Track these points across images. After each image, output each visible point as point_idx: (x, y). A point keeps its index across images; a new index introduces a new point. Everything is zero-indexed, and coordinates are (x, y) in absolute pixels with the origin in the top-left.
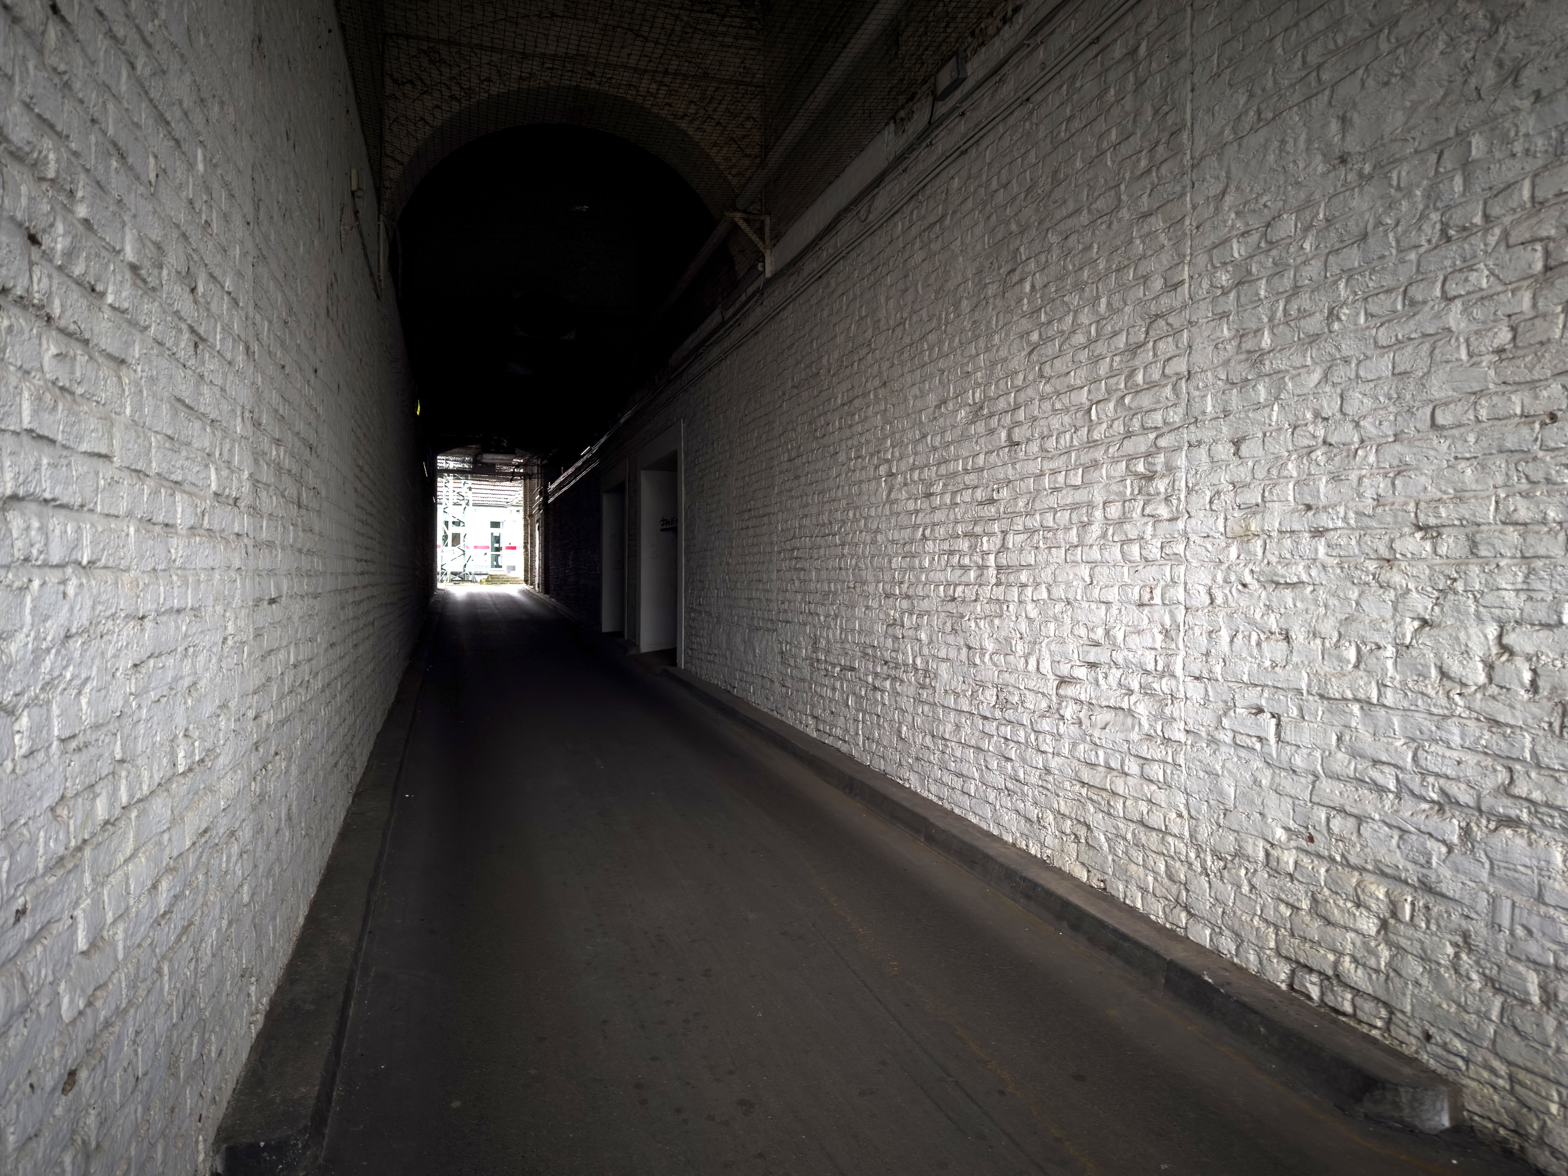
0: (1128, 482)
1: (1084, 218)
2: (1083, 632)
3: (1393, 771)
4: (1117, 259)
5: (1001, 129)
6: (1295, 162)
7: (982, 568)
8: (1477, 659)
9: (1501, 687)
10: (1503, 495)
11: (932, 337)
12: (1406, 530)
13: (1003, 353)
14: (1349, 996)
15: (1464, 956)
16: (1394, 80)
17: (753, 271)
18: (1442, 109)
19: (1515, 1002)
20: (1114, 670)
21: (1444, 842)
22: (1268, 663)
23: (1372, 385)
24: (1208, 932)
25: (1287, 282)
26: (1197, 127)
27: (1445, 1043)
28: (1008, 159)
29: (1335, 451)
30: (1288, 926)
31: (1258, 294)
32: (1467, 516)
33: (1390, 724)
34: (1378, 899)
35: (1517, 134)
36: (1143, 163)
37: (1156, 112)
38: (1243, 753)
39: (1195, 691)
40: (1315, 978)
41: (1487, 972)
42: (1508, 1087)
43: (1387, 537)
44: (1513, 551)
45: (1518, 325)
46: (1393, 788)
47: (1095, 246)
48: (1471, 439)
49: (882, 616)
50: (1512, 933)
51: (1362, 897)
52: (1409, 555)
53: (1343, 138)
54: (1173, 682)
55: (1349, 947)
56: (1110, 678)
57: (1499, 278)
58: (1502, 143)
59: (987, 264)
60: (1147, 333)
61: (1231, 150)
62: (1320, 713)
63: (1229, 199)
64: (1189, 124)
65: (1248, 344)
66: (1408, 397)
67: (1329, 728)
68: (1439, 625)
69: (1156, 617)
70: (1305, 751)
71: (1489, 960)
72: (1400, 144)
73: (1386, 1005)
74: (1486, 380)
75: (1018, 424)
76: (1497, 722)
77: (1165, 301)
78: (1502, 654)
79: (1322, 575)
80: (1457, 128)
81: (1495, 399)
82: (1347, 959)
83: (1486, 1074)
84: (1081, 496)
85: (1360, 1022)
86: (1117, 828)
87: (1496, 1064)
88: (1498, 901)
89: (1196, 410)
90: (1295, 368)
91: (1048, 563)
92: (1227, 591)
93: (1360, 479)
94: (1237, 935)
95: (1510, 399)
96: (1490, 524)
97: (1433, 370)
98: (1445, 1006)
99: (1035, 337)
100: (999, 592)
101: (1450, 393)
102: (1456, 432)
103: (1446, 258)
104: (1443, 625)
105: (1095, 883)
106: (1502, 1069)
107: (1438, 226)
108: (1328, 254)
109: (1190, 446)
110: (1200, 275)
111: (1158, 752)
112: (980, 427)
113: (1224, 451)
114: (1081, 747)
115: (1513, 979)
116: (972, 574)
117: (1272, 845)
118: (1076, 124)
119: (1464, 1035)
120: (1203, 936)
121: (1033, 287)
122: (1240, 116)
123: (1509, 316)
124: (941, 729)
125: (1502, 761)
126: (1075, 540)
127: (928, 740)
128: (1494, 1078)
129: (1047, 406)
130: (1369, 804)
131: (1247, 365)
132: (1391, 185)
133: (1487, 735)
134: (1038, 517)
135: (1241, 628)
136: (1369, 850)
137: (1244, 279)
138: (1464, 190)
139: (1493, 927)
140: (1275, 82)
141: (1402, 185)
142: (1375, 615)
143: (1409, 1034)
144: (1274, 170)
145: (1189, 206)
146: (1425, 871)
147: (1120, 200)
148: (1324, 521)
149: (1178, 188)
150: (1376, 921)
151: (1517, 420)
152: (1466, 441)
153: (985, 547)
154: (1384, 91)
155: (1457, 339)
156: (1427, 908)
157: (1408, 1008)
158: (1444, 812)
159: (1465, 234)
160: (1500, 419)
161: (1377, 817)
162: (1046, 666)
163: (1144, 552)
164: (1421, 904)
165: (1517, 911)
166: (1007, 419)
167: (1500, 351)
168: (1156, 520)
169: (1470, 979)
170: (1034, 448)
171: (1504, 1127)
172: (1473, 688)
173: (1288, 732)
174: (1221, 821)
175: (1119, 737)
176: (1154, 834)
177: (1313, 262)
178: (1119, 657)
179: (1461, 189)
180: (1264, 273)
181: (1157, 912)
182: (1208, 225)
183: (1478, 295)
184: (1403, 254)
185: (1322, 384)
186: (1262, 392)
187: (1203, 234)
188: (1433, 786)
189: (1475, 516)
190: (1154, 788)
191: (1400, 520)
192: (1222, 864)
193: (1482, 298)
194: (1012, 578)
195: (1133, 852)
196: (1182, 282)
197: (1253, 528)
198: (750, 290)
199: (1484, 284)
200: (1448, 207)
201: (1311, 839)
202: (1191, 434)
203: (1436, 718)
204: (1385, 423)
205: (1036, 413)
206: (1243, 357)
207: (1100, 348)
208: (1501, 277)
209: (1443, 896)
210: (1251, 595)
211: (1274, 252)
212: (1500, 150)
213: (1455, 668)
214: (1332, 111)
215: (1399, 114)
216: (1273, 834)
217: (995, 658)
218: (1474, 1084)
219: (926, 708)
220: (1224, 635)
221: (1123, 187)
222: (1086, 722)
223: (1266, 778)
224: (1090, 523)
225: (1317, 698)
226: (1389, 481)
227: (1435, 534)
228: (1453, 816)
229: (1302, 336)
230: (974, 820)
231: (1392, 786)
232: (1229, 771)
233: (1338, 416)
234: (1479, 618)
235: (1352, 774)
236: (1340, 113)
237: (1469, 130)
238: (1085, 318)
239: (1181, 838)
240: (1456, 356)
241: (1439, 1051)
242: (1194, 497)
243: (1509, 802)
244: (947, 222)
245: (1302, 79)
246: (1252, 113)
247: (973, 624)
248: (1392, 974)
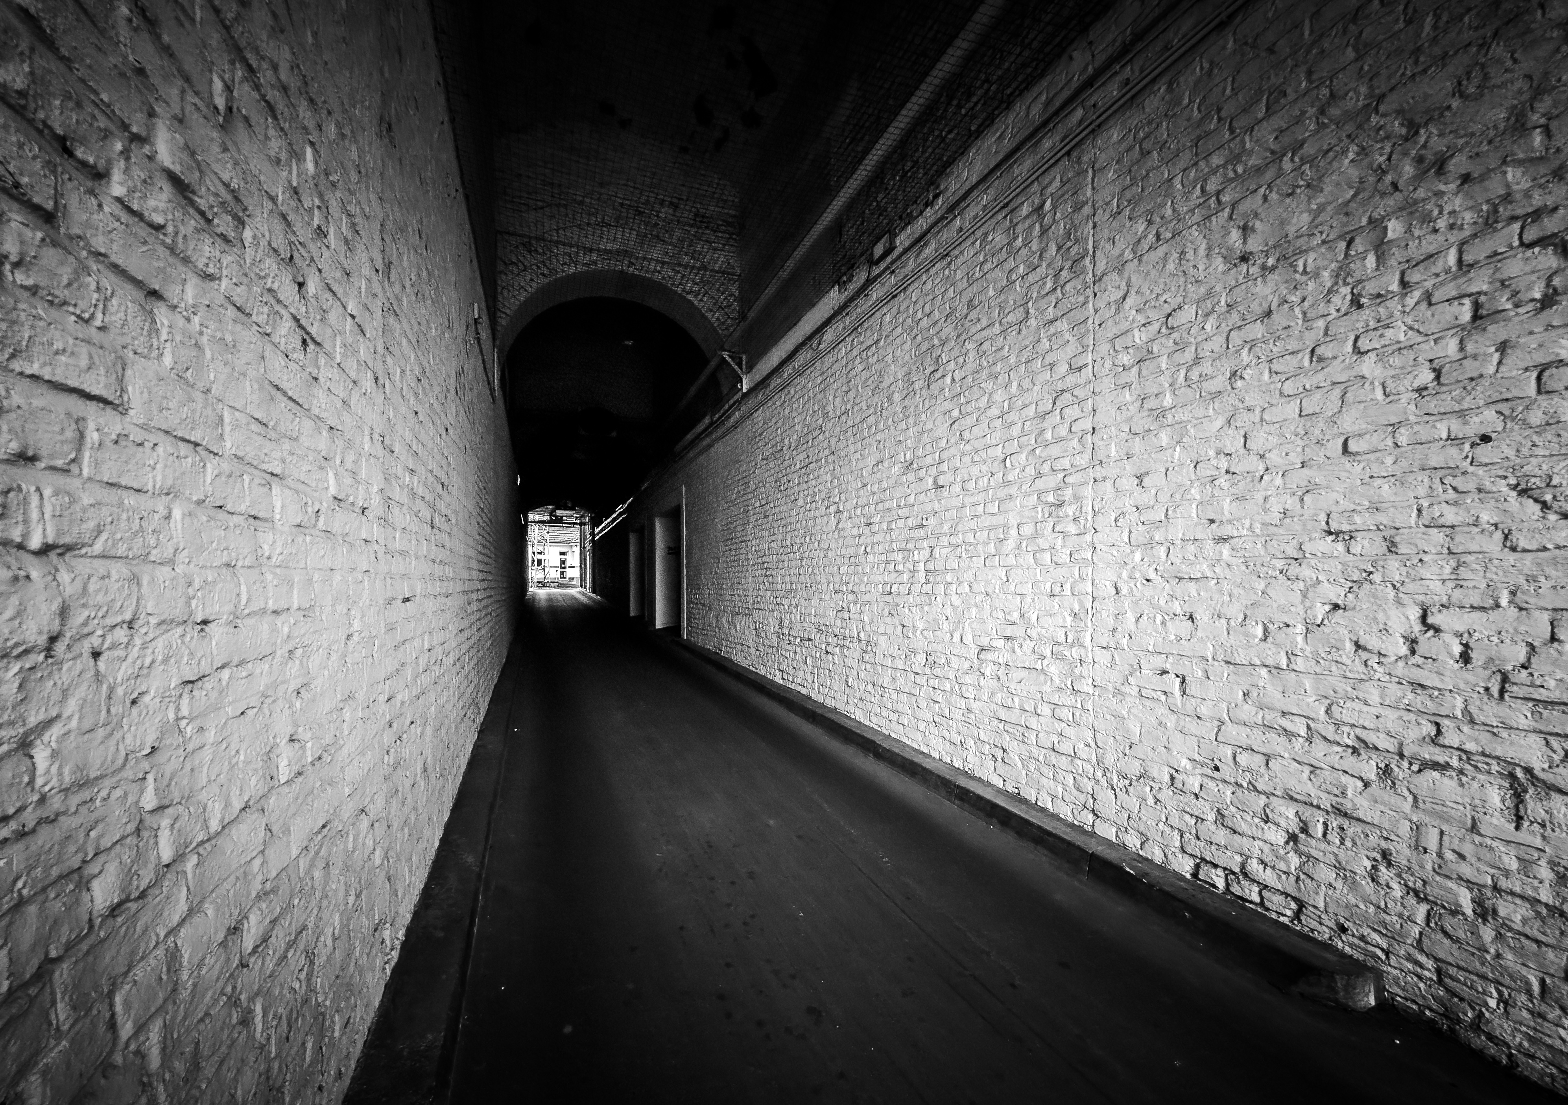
0: (1040, 509)
1: (997, 329)
2: (1001, 615)
3: (1304, 720)
4: (1025, 354)
5: (924, 277)
6: (1195, 266)
7: (914, 572)
8: (1398, 635)
9: (1426, 658)
10: (1426, 504)
11: (871, 420)
12: (1317, 535)
13: (929, 426)
14: (1257, 889)
15: (1382, 868)
16: (1298, 191)
17: (734, 389)
18: (1353, 205)
19: (1442, 911)
20: (1028, 642)
21: (1361, 779)
22: (1173, 637)
23: (1277, 426)
24: (1114, 830)
25: (1189, 355)
26: (1098, 254)
27: (1363, 936)
28: (931, 297)
29: (1239, 478)
30: (1194, 831)
31: (1159, 367)
32: (1385, 522)
33: (1300, 684)
34: (1287, 818)
35: (1441, 212)
36: (1049, 285)
37: (1059, 248)
38: (1148, 703)
39: (1103, 657)
40: (1220, 872)
41: (1411, 884)
42: (1435, 978)
43: (1295, 541)
44: (1439, 548)
45: (1442, 367)
46: (1303, 734)
47: (1007, 347)
48: (1389, 460)
49: (833, 605)
50: (1440, 855)
51: (1270, 816)
52: (1319, 555)
53: (1245, 242)
54: (1083, 651)
55: (1256, 852)
56: (1025, 647)
57: (1418, 331)
58: (1423, 223)
59: (914, 368)
60: (1054, 403)
61: (1131, 266)
62: (1226, 675)
63: (1129, 301)
64: (1091, 252)
65: (1150, 404)
66: (1317, 432)
67: (1235, 687)
68: (1354, 608)
69: (1066, 604)
70: (1210, 703)
71: (1412, 875)
72: (1306, 238)
73: (1294, 899)
74: (1406, 413)
75: (943, 473)
76: (1422, 686)
77: (1071, 380)
78: (1426, 632)
79: (1227, 571)
80: (1370, 217)
81: (1416, 428)
82: (1255, 861)
83: (1410, 966)
84: (1000, 520)
85: (1267, 909)
86: (1030, 752)
87: (1422, 959)
88: (1423, 829)
89: (1101, 455)
90: (1197, 419)
91: (969, 567)
92: (1132, 585)
93: (1266, 499)
94: (1142, 834)
95: (1434, 427)
96: (1410, 527)
97: (1344, 409)
98: (1362, 906)
99: (955, 413)
100: (928, 588)
101: (1364, 426)
102: (1372, 457)
103: (1358, 321)
104: (1358, 608)
105: (1010, 789)
106: (1430, 964)
107: (1349, 297)
108: (1231, 330)
109: (1095, 481)
110: (1102, 358)
111: (1068, 699)
112: (911, 477)
113: (1128, 483)
114: (999, 695)
115: (1442, 893)
116: (906, 576)
117: (1177, 771)
118: (988, 266)
119: (1384, 932)
120: (1107, 831)
121: (953, 380)
122: (1139, 240)
123: (1431, 361)
124: (881, 680)
125: (1427, 717)
126: (993, 552)
127: (870, 688)
128: (1419, 970)
129: (967, 459)
130: (1277, 744)
131: (1150, 419)
132: (1295, 271)
133: (1410, 696)
134: (960, 536)
135: (1146, 612)
136: (1277, 780)
137: (1145, 357)
138: (1378, 266)
139: (1417, 849)
140: (1174, 210)
141: (1308, 270)
142: (1283, 601)
143: (1321, 924)
144: (1174, 275)
145: (1092, 311)
146: (1339, 800)
147: (1028, 313)
148: (1228, 530)
149: (1081, 299)
150: (1284, 834)
151: (1442, 443)
152: (1383, 463)
153: (916, 558)
154: (1288, 201)
155: (1372, 383)
156: (1342, 829)
157: (1321, 905)
158: (1359, 754)
159: (1378, 301)
160: (1421, 444)
161: (1286, 755)
162: (968, 639)
163: (1054, 558)
164: (1334, 825)
165: (1445, 838)
166: (933, 471)
167: (1420, 390)
168: (1065, 535)
169: (1389, 888)
170: (957, 488)
171: (1431, 1010)
172: (1393, 658)
173: (1193, 688)
174: (1127, 751)
175: (1033, 689)
176: (1064, 757)
177: (1214, 338)
178: (1033, 633)
179: (1374, 265)
180: (1165, 351)
181: (1065, 812)
182: (1110, 322)
183: (1398, 346)
184: (1309, 323)
185: (1226, 428)
186: (1164, 438)
187: (1105, 328)
188: (1349, 734)
189: (1393, 522)
190: (1064, 725)
191: (1309, 527)
192: (1127, 782)
193: (1400, 349)
194: (938, 579)
195: (1045, 770)
196: (1086, 365)
197: (1157, 538)
198: (731, 402)
199: (1402, 337)
200: (1360, 282)
201: (1217, 769)
202: (1099, 472)
203: (1351, 681)
204: (1292, 454)
205: (958, 465)
206: (1145, 414)
207: (1012, 417)
208: (1421, 330)
209: (1359, 820)
210: (1155, 588)
211: (1175, 335)
212: (1421, 228)
213: (1373, 642)
214: (1232, 223)
215: (1305, 215)
216: (1179, 763)
217: (925, 633)
218: (1396, 972)
219: (868, 666)
220: (1131, 617)
221: (1030, 304)
222: (1003, 678)
223: (1171, 721)
224: (1005, 539)
225: (1223, 663)
226: (1297, 498)
227: (1347, 538)
228: (1370, 758)
229: (1203, 394)
230: (908, 742)
231: (1303, 732)
232: (1135, 716)
233: (1242, 451)
234: (1399, 602)
235: (1260, 722)
236: (1241, 224)
237: (1383, 217)
238: (999, 396)
239: (1088, 761)
240: (1371, 397)
241: (1356, 941)
242: (1100, 517)
243: (1437, 750)
244: (882, 343)
245: (1200, 204)
246: (1151, 236)
247: (907, 610)
248: (1302, 876)
